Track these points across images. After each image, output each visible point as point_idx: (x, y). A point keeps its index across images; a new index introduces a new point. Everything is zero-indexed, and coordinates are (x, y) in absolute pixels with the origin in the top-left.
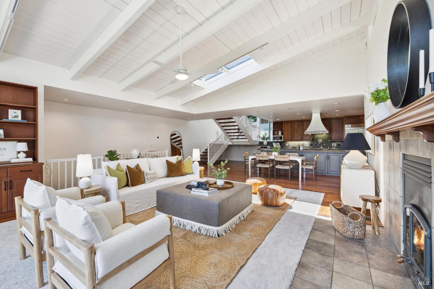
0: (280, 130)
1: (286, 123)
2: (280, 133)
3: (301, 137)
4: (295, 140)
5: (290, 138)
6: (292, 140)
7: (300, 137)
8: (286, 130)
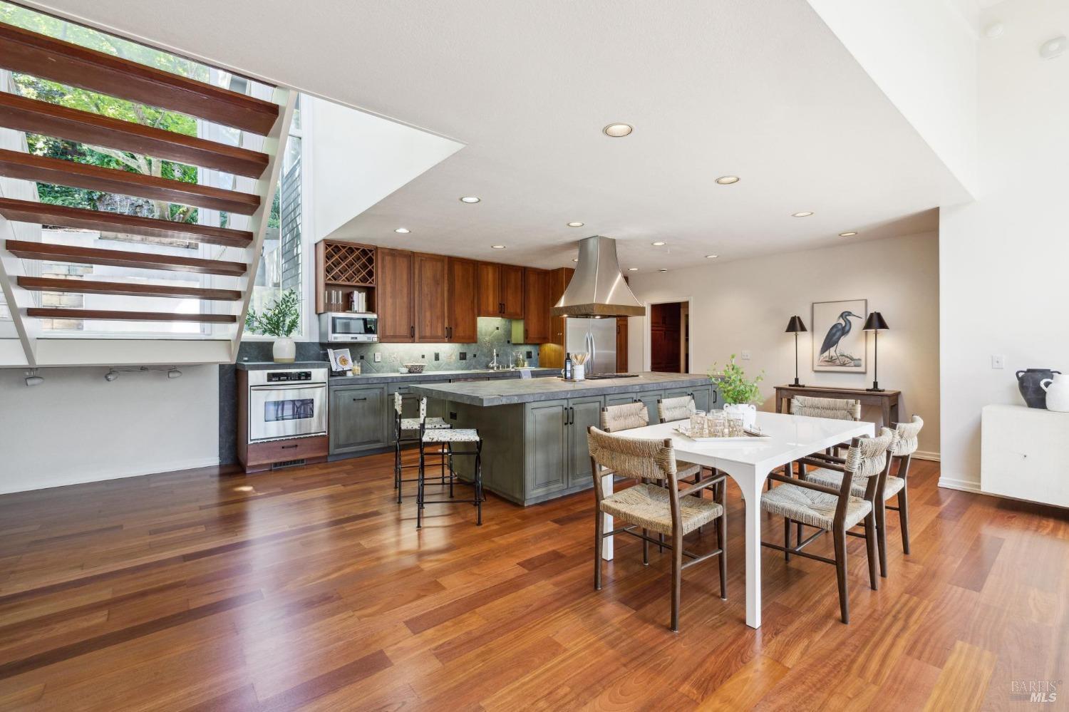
0: (360, 289)
1: (388, 258)
2: (359, 299)
3: (446, 325)
4: (424, 339)
5: (403, 330)
6: (411, 337)
7: (443, 324)
8: (389, 289)
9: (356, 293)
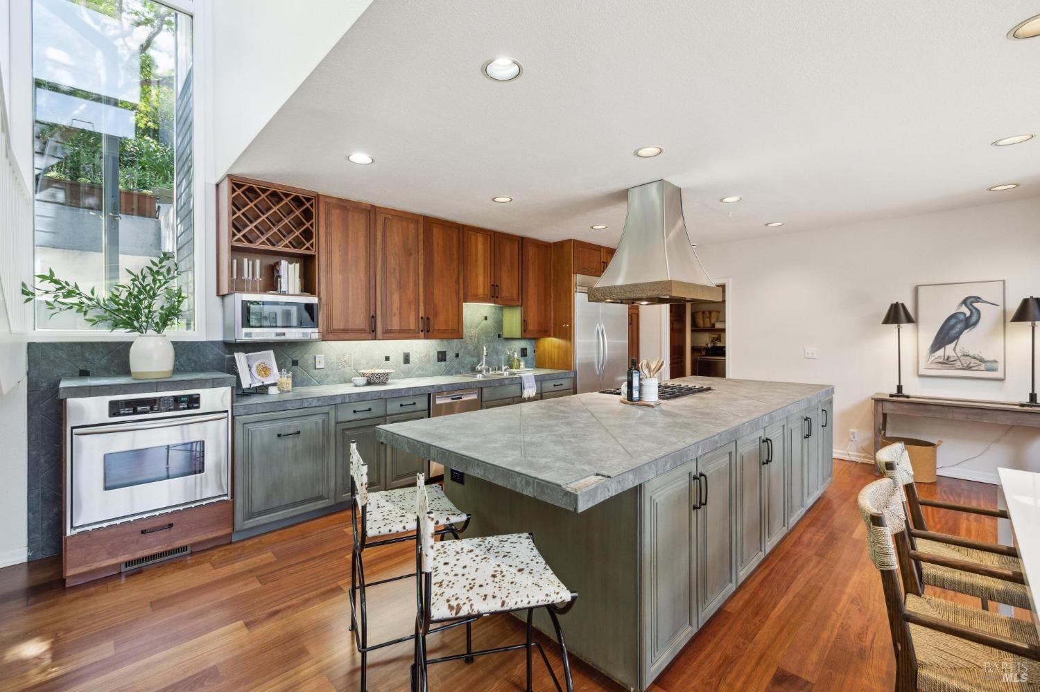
0: (291, 257)
1: (336, 213)
2: (290, 273)
3: (422, 314)
4: (389, 334)
5: (360, 321)
6: (371, 332)
7: (417, 312)
9: (284, 263)
